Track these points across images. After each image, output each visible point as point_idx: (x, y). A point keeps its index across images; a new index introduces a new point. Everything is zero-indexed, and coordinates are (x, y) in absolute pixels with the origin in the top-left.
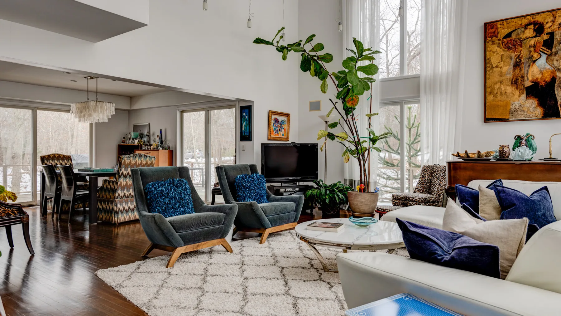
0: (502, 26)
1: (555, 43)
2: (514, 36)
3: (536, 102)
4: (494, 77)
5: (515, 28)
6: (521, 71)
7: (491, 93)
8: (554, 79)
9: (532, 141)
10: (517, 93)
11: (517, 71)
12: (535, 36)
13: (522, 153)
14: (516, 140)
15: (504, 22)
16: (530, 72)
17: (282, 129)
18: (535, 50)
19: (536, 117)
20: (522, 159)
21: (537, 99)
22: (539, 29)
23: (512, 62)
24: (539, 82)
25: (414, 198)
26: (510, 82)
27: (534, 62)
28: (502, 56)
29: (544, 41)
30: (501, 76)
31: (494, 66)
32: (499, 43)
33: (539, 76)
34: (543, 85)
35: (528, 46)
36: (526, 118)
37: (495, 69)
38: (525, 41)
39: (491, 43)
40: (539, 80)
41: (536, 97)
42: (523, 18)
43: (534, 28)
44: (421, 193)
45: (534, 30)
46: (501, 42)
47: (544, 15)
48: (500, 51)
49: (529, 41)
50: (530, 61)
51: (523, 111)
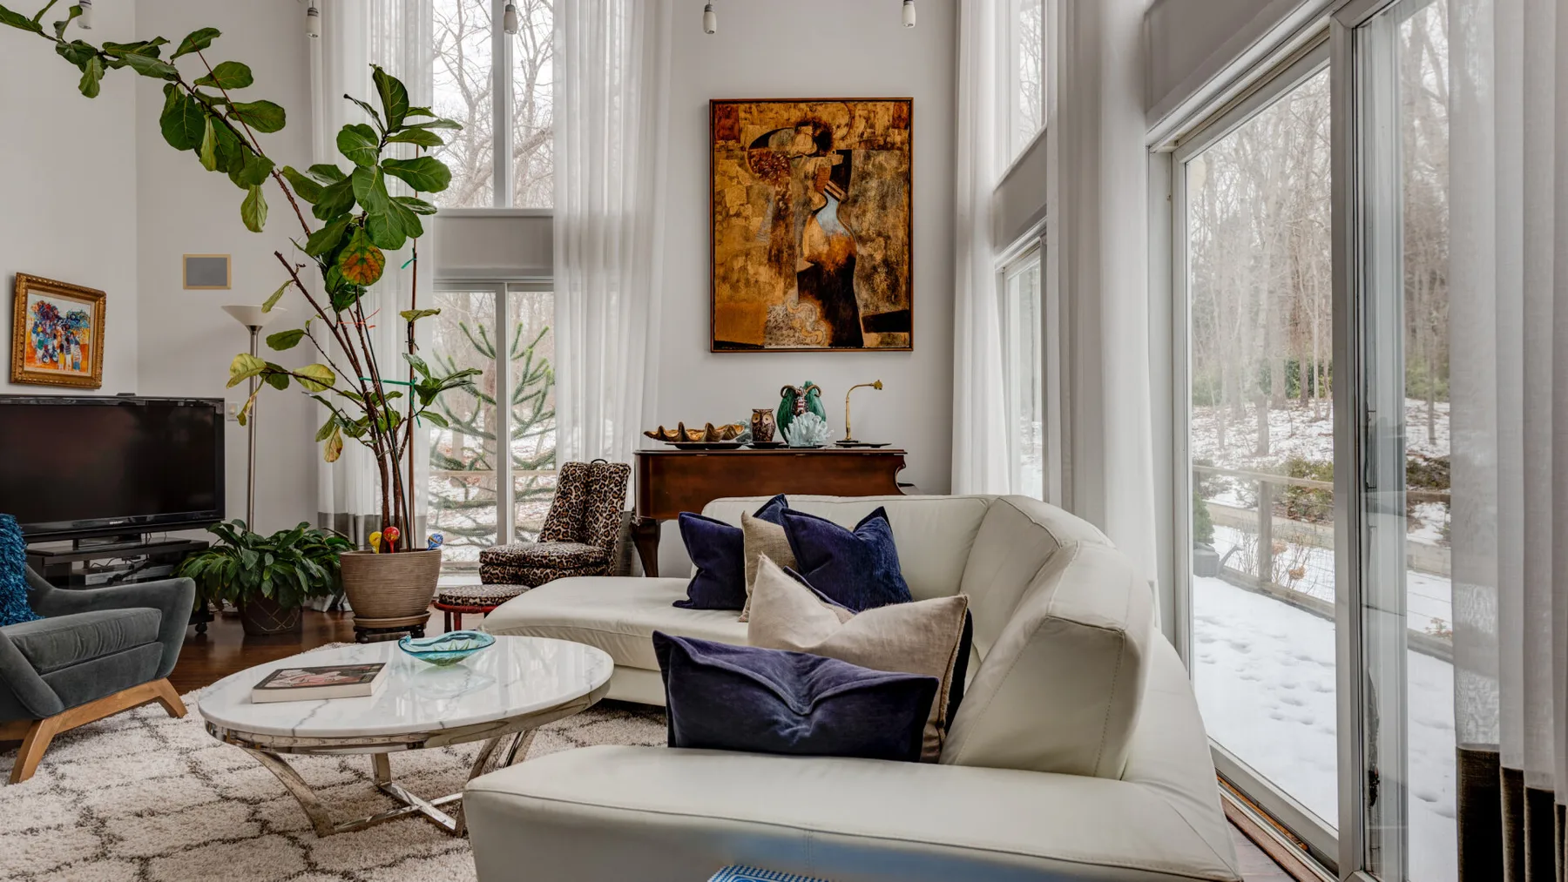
0: (748, 116)
1: (852, 176)
2: (773, 144)
3: (818, 310)
4: (732, 242)
5: (776, 126)
6: (787, 231)
7: (725, 279)
8: (851, 259)
9: (816, 399)
10: (781, 285)
11: (781, 231)
12: (816, 154)
13: (807, 428)
14: (784, 397)
15: (753, 106)
16: (806, 237)
17: (72, 346)
18: (815, 185)
19: (819, 343)
20: (807, 444)
21: (820, 302)
22: (824, 141)
23: (771, 209)
24: (823, 262)
25: (545, 557)
26: (766, 257)
27: (814, 213)
28: (748, 189)
29: (835, 169)
30: (747, 239)
31: (732, 213)
32: (742, 158)
33: (824, 249)
34: (832, 270)
35: (803, 175)
36: (799, 347)
37: (734, 221)
38: (795, 162)
39: (724, 153)
40: (824, 258)
41: (818, 298)
42: (792, 105)
43: (813, 134)
44: (559, 540)
45: (815, 139)
46: (746, 154)
47: (832, 107)
48: (746, 178)
49: (804, 164)
50: (806, 212)
51: (791, 328)
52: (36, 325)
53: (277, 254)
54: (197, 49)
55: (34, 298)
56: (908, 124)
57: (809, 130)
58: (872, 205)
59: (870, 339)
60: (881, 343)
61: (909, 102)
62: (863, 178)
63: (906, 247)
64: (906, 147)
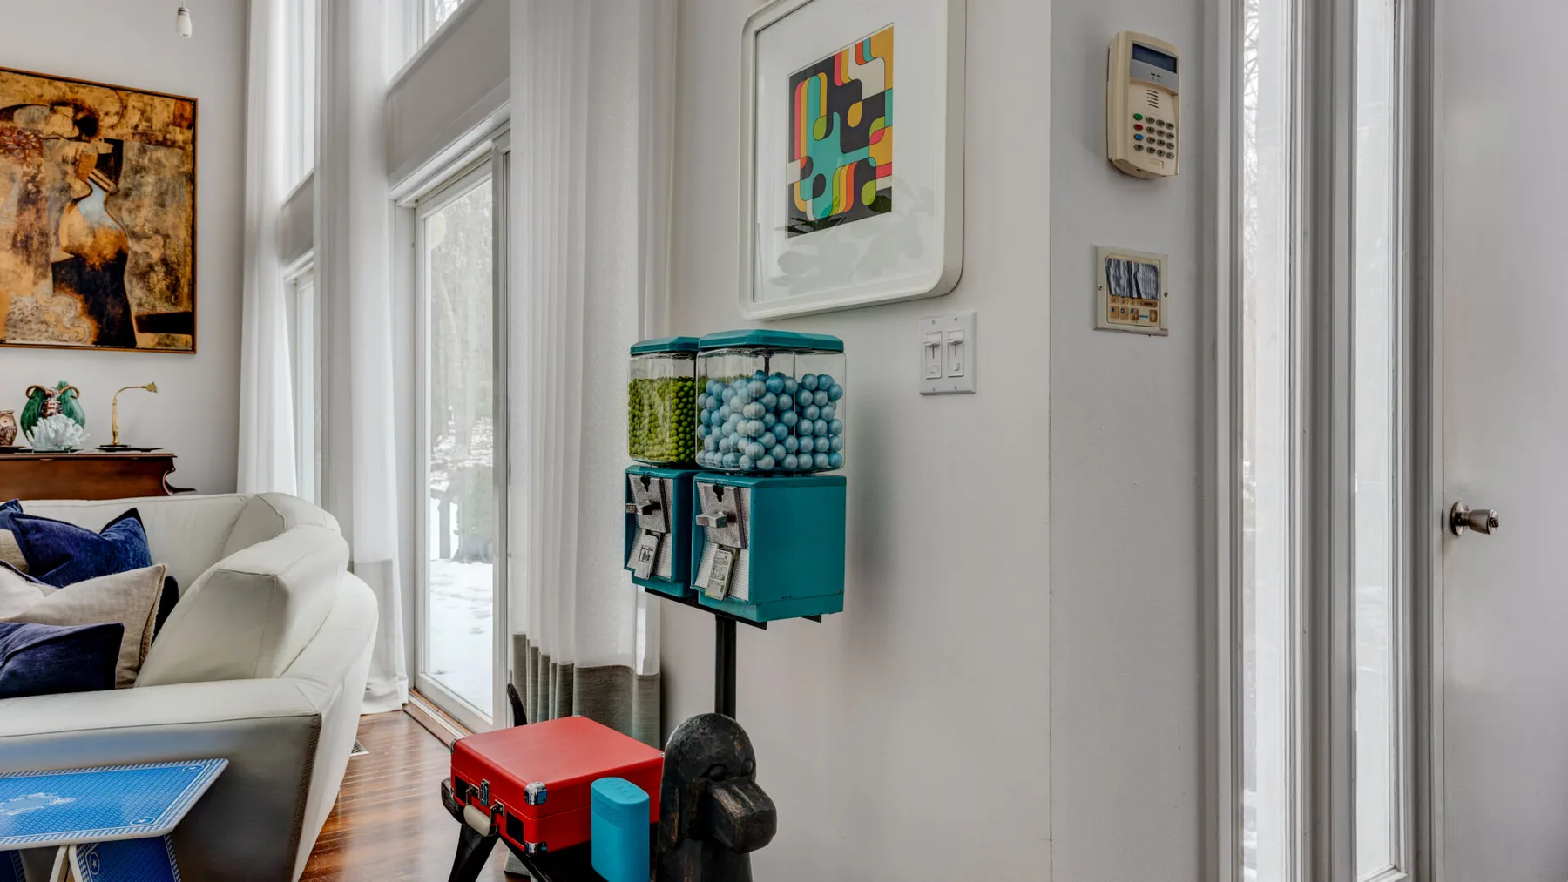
2: (20, 119)
3: (80, 305)
5: (24, 101)
6: (39, 217)
9: (73, 401)
10: (30, 273)
11: (29, 215)
12: (78, 139)
13: (56, 432)
14: (30, 398)
18: (76, 171)
19: (80, 341)
20: (56, 449)
21: (82, 297)
22: (87, 125)
23: (15, 191)
24: (87, 255)
26: (10, 242)
27: (76, 201)
29: (101, 157)
34: (97, 264)
35: (60, 159)
36: (54, 343)
38: (50, 143)
40: (87, 250)
41: (79, 292)
42: (46, 81)
43: (74, 117)
45: (76, 123)
47: (97, 92)
49: (62, 147)
50: (64, 198)
51: (43, 322)
56: (192, 125)
57: (69, 111)
58: (148, 203)
59: (144, 339)
60: (158, 344)
61: (193, 103)
62: (137, 172)
63: (189, 249)
64: (189, 147)
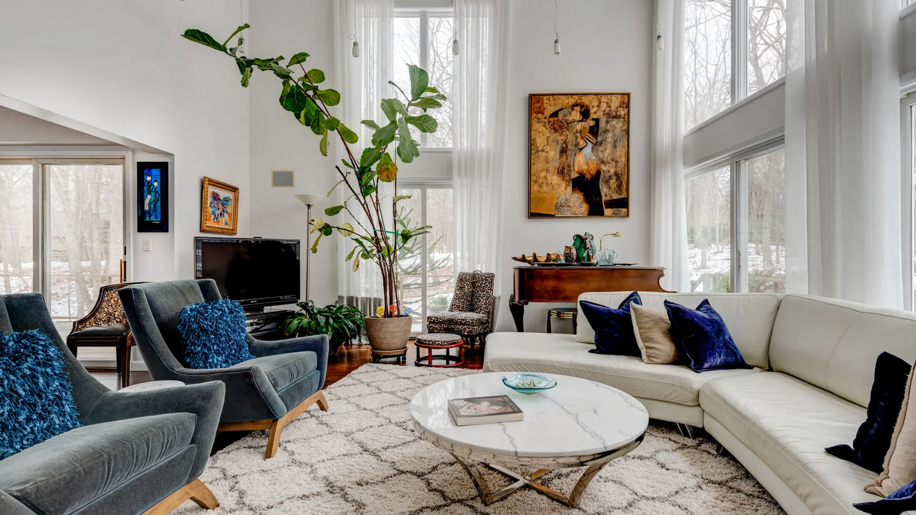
0: (548, 102)
1: (600, 132)
3: (582, 197)
4: (538, 165)
7: (536, 182)
8: (598, 173)
10: (563, 185)
12: (582, 121)
14: (575, 240)
15: (551, 97)
16: (576, 162)
17: (225, 214)
22: (585, 114)
23: (559, 148)
25: (464, 320)
26: (557, 171)
27: (581, 149)
28: (548, 138)
29: (591, 127)
30: (547, 162)
31: (539, 149)
32: (545, 123)
33: (585, 167)
37: (540, 153)
38: (571, 125)
39: (536, 120)
40: (584, 172)
41: (581, 192)
42: (570, 96)
44: (460, 310)
45: (581, 113)
46: (547, 120)
47: (590, 97)
48: (547, 132)
49: (576, 125)
50: (576, 149)
51: (569, 206)
52: (211, 203)
53: (336, 167)
54: (299, 62)
55: (211, 189)
56: (628, 106)
57: (578, 108)
58: (609, 146)
59: (608, 212)
60: (613, 213)
61: (628, 95)
62: (605, 133)
63: (626, 167)
64: (627, 117)
